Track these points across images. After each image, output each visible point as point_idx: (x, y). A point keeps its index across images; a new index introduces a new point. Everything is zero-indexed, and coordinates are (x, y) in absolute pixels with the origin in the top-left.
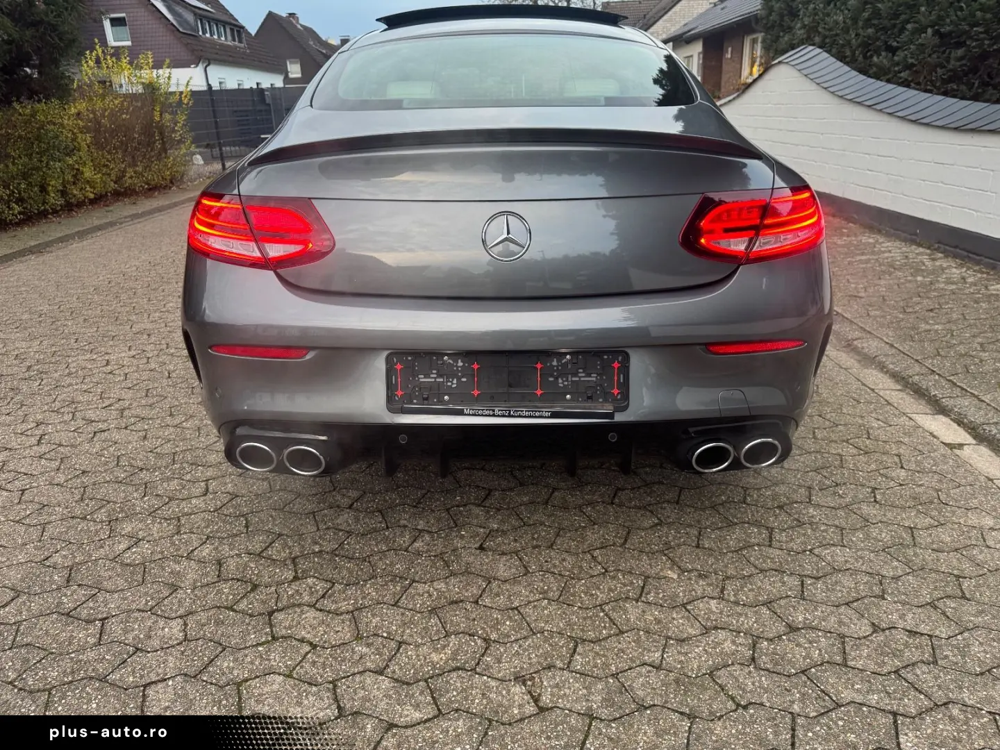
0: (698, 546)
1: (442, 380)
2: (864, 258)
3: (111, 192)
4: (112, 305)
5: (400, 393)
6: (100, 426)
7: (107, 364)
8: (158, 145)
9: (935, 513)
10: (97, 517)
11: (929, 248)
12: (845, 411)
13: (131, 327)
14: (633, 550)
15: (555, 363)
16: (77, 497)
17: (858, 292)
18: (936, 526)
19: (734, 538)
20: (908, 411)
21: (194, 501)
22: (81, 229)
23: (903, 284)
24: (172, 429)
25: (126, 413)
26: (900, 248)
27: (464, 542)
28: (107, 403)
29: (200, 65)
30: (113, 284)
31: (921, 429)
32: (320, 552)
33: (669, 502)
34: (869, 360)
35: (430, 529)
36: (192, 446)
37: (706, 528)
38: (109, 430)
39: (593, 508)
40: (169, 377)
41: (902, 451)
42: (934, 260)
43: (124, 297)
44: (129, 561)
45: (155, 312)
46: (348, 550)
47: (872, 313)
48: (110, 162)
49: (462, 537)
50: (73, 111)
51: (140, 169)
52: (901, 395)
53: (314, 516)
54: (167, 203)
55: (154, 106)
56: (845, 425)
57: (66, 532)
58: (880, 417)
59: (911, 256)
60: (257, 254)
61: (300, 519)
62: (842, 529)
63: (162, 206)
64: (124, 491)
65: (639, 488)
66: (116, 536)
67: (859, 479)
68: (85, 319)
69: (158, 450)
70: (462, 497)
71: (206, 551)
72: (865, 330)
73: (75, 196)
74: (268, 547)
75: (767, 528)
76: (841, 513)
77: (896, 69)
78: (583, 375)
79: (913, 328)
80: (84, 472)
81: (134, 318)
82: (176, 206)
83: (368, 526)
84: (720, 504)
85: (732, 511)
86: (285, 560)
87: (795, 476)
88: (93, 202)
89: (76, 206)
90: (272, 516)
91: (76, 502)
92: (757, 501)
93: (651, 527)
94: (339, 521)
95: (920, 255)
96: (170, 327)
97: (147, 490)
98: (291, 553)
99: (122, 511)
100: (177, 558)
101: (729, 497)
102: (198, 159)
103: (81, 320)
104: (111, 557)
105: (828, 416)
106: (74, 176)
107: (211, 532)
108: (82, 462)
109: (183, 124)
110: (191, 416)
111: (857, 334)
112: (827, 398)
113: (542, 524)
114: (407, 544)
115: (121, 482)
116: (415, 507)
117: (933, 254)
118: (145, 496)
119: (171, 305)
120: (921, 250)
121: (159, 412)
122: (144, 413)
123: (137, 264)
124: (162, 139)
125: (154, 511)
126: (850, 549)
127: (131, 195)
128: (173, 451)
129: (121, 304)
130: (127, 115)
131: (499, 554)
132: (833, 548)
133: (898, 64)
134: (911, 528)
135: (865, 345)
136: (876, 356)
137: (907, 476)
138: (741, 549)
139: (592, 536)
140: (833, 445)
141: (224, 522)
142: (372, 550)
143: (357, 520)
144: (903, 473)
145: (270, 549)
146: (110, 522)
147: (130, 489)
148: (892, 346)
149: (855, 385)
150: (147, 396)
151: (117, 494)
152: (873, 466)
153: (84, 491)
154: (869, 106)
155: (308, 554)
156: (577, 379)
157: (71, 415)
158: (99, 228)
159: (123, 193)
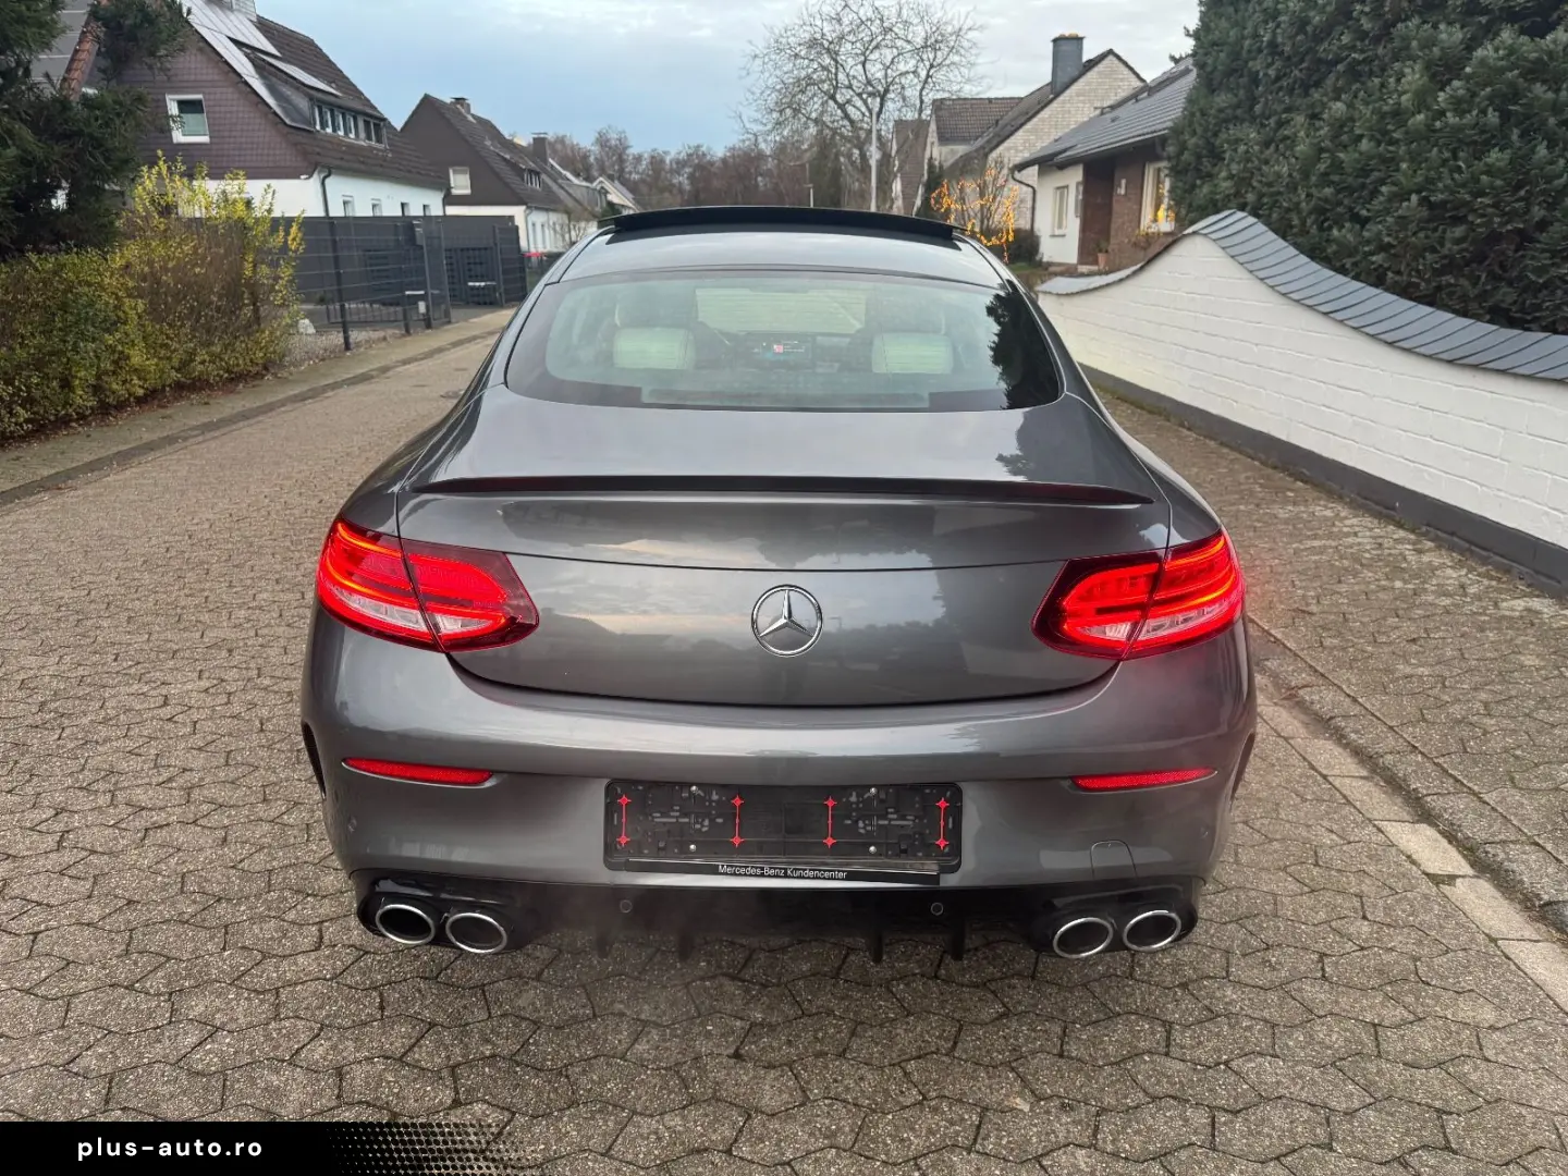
0: (1061, 1055)
1: (686, 820)
2: (1316, 543)
3: (170, 386)
4: (172, 592)
5: (624, 840)
6: (157, 818)
7: (165, 704)
8: (248, 311)
9: (1410, 999)
10: (151, 987)
11: (1413, 531)
12: (1283, 816)
13: (202, 636)
14: (966, 1061)
15: (853, 799)
16: (120, 949)
17: (1308, 605)
18: (1411, 1023)
19: (1114, 1040)
20: (1376, 815)
21: (301, 959)
22: (123, 448)
23: (1373, 592)
24: (266, 827)
25: (195, 794)
26: (1371, 530)
27: (711, 1044)
28: (166, 775)
29: (315, 175)
30: (173, 553)
31: (1394, 850)
32: (493, 1056)
33: (1019, 975)
34: (1324, 724)
35: (659, 1021)
36: (297, 858)
37: (1074, 1023)
38: (168, 825)
39: (907, 985)
40: (262, 730)
41: (1364, 888)
42: (1420, 552)
43: (191, 577)
44: (200, 1067)
45: (240, 608)
46: (534, 1055)
47: (1328, 642)
48: (172, 339)
49: (708, 1035)
50: (118, 262)
51: (217, 349)
52: (1368, 786)
53: (484, 992)
54: (258, 404)
55: (244, 254)
56: (1283, 840)
57: (103, 1013)
58: (1335, 827)
59: (1387, 543)
60: (423, 627)
61: (463, 996)
62: (1274, 1026)
63: (251, 410)
64: (192, 939)
65: (976, 949)
66: (180, 1022)
67: (1301, 937)
68: (130, 618)
69: (246, 865)
70: (709, 962)
71: (318, 1052)
72: (1316, 671)
73: (114, 393)
74: (413, 1046)
75: (1164, 1023)
76: (1273, 997)
77: (1366, 249)
78: (895, 816)
79: (1387, 671)
80: (130, 902)
81: (205, 617)
82: (271, 410)
83: (565, 1012)
84: (1095, 980)
85: (1112, 992)
86: (439, 1071)
87: (1207, 932)
88: (141, 401)
89: (115, 407)
90: (420, 991)
91: (118, 957)
92: (1149, 974)
93: (993, 1021)
94: (520, 1003)
95: (1398, 541)
96: (263, 636)
97: (228, 937)
98: (448, 1058)
99: (189, 976)
100: (276, 1063)
101: (1109, 967)
102: (306, 325)
103: (124, 616)
104: (172, 1059)
105: (1257, 825)
106: (115, 362)
107: (328, 1016)
108: (126, 884)
109: (288, 281)
110: (296, 804)
111: (1305, 677)
112: (1258, 791)
113: (830, 1013)
114: (625, 1046)
115: (187, 922)
116: (636, 979)
117: (1419, 542)
118: (224, 949)
119: (265, 595)
120: (1401, 533)
121: (245, 795)
122: (223, 795)
123: (211, 516)
124: (254, 305)
125: (239, 978)
126: (1284, 1060)
127: (201, 389)
128: (269, 867)
129: (186, 591)
130: (201, 267)
131: (764, 1067)
132: (1259, 1059)
133: (1368, 242)
134: (1375, 1025)
135: (1316, 697)
136: (1331, 718)
137: (1371, 933)
138: (1124, 1060)
139: (905, 1037)
140: (1264, 875)
141: (348, 999)
142: (571, 1056)
143: (549, 1001)
144: (1365, 928)
145: (416, 1049)
146: (171, 994)
147: (203, 934)
148: (1355, 700)
149: (1300, 768)
150: (227, 764)
151: (182, 943)
152: (1322, 915)
153: (131, 937)
154: (1326, 314)
155: (473, 1060)
156: (886, 822)
157: (108, 796)
158: (150, 447)
159: (190, 386)
